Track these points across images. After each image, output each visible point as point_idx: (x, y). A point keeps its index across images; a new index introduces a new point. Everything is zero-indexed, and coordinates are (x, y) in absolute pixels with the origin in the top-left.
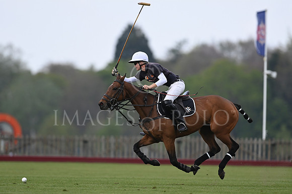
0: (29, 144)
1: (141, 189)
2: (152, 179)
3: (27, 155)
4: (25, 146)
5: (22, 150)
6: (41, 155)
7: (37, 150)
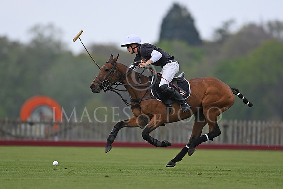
0: (70, 128)
1: (186, 175)
2: (197, 165)
3: (68, 139)
4: (66, 130)
5: (63, 135)
6: (82, 140)
7: (79, 135)
